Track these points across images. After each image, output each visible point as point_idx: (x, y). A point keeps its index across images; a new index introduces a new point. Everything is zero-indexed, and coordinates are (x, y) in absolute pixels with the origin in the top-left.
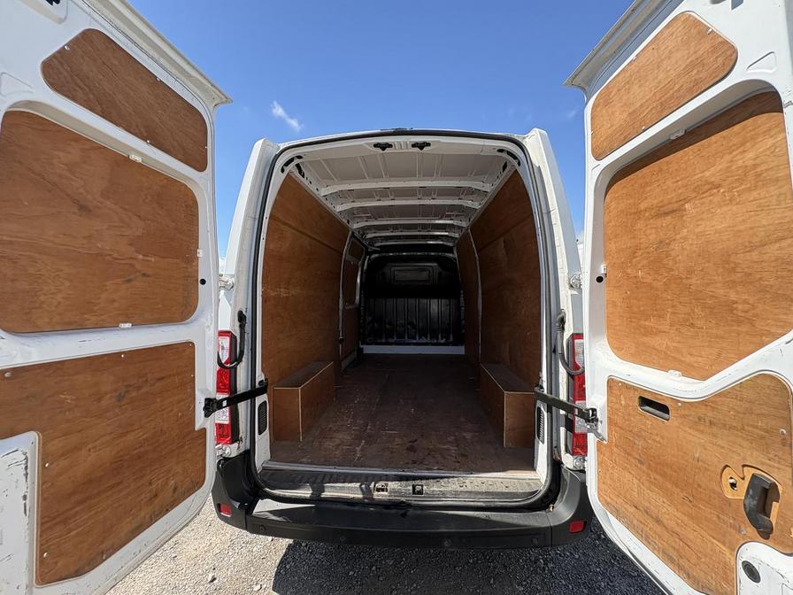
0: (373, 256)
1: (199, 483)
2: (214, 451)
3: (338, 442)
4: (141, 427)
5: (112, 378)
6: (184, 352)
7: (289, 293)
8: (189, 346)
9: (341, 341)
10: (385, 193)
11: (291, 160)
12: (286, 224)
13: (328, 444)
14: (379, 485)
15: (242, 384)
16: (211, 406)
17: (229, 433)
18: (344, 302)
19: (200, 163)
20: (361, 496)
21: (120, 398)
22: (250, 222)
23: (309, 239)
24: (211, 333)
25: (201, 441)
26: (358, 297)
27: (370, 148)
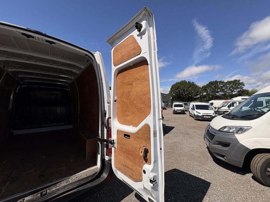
10: (30, 58)
26: (10, 106)
27: (19, 34)
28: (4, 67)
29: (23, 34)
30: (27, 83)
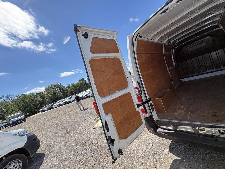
0: (176, 47)
1: (142, 123)
2: (143, 116)
3: (179, 113)
4: (126, 111)
5: (118, 102)
6: (129, 94)
7: (149, 72)
8: (129, 93)
9: (172, 80)
10: (172, 25)
11: (137, 36)
12: (142, 54)
13: (176, 114)
14: (200, 128)
15: (144, 100)
16: (138, 106)
17: (145, 111)
18: (169, 68)
19: (117, 51)
20: (193, 131)
21: (121, 106)
22: (132, 58)
23: (150, 54)
24: (132, 88)
25: (138, 114)
26: (174, 64)
27: (160, 16)
28: (162, 42)
29: (161, 13)
30: (178, 44)
